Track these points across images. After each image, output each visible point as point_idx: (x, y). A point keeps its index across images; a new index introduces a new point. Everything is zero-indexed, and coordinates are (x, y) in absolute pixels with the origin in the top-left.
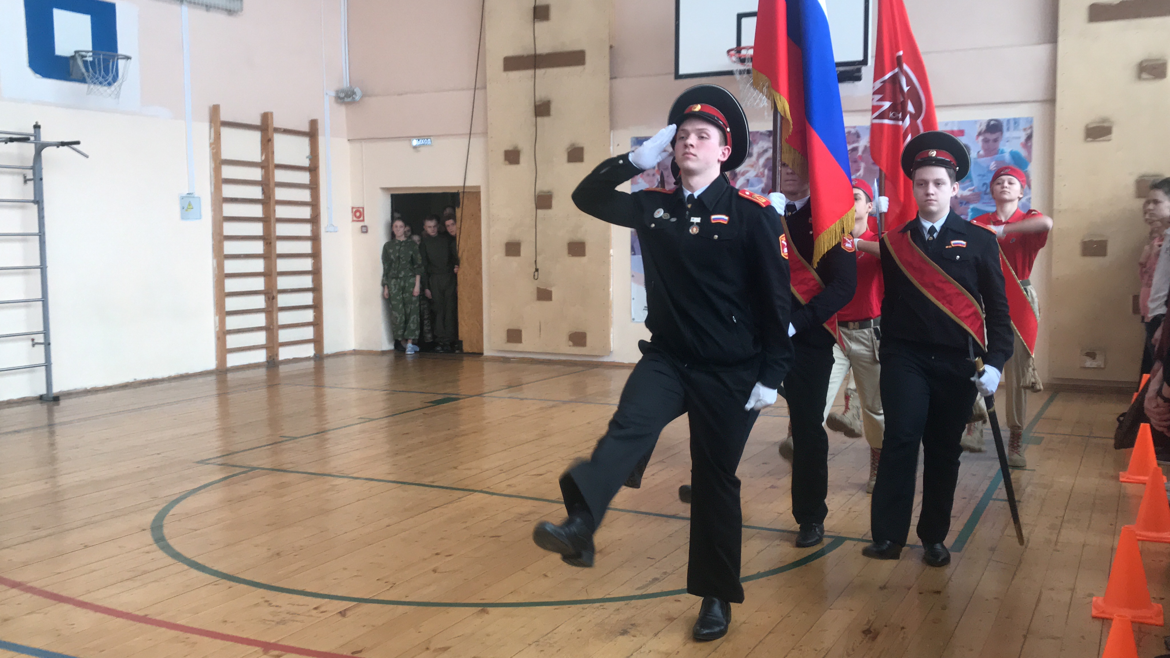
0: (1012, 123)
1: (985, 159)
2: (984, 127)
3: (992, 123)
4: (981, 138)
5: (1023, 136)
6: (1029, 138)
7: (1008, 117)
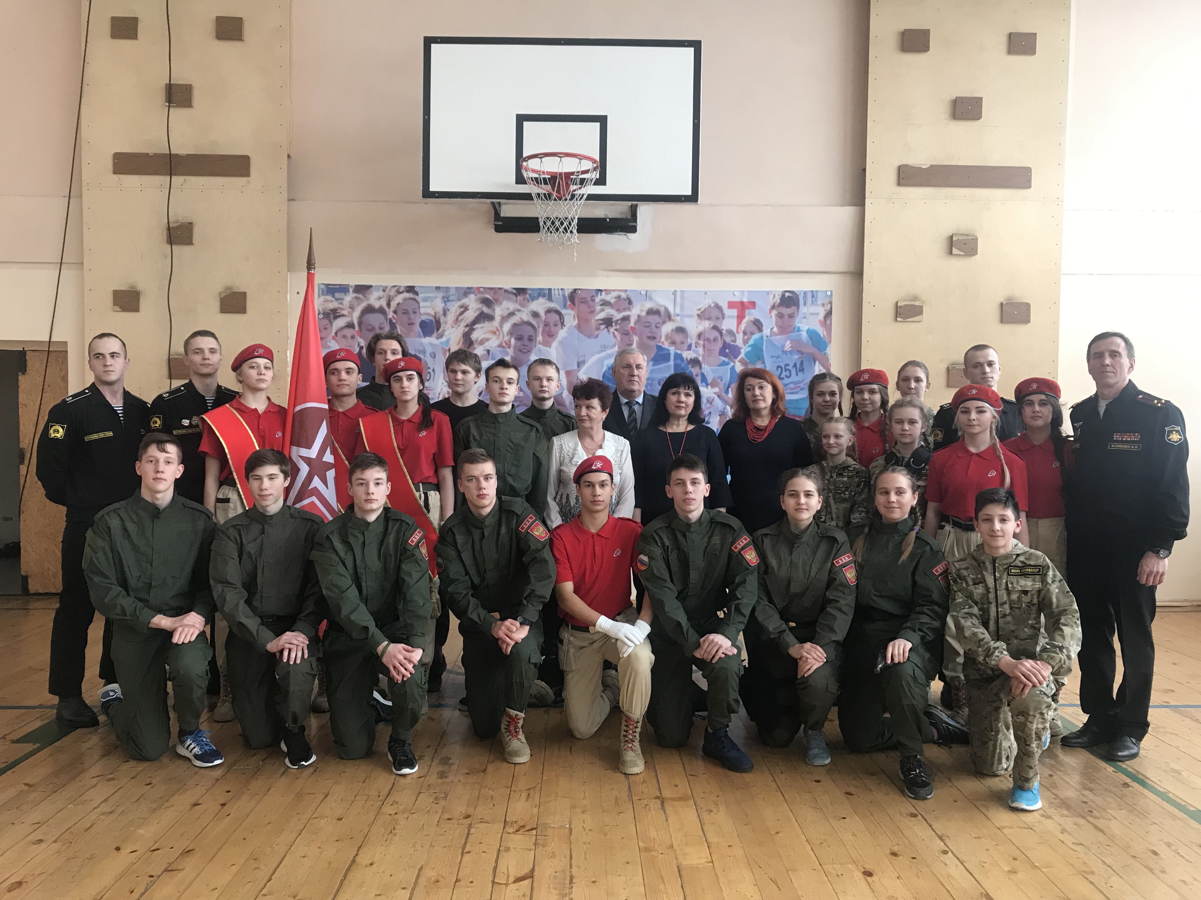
0: (809, 296)
1: (779, 337)
2: (778, 300)
3: (787, 294)
4: (774, 312)
5: (822, 312)
6: (829, 314)
7: (806, 289)
